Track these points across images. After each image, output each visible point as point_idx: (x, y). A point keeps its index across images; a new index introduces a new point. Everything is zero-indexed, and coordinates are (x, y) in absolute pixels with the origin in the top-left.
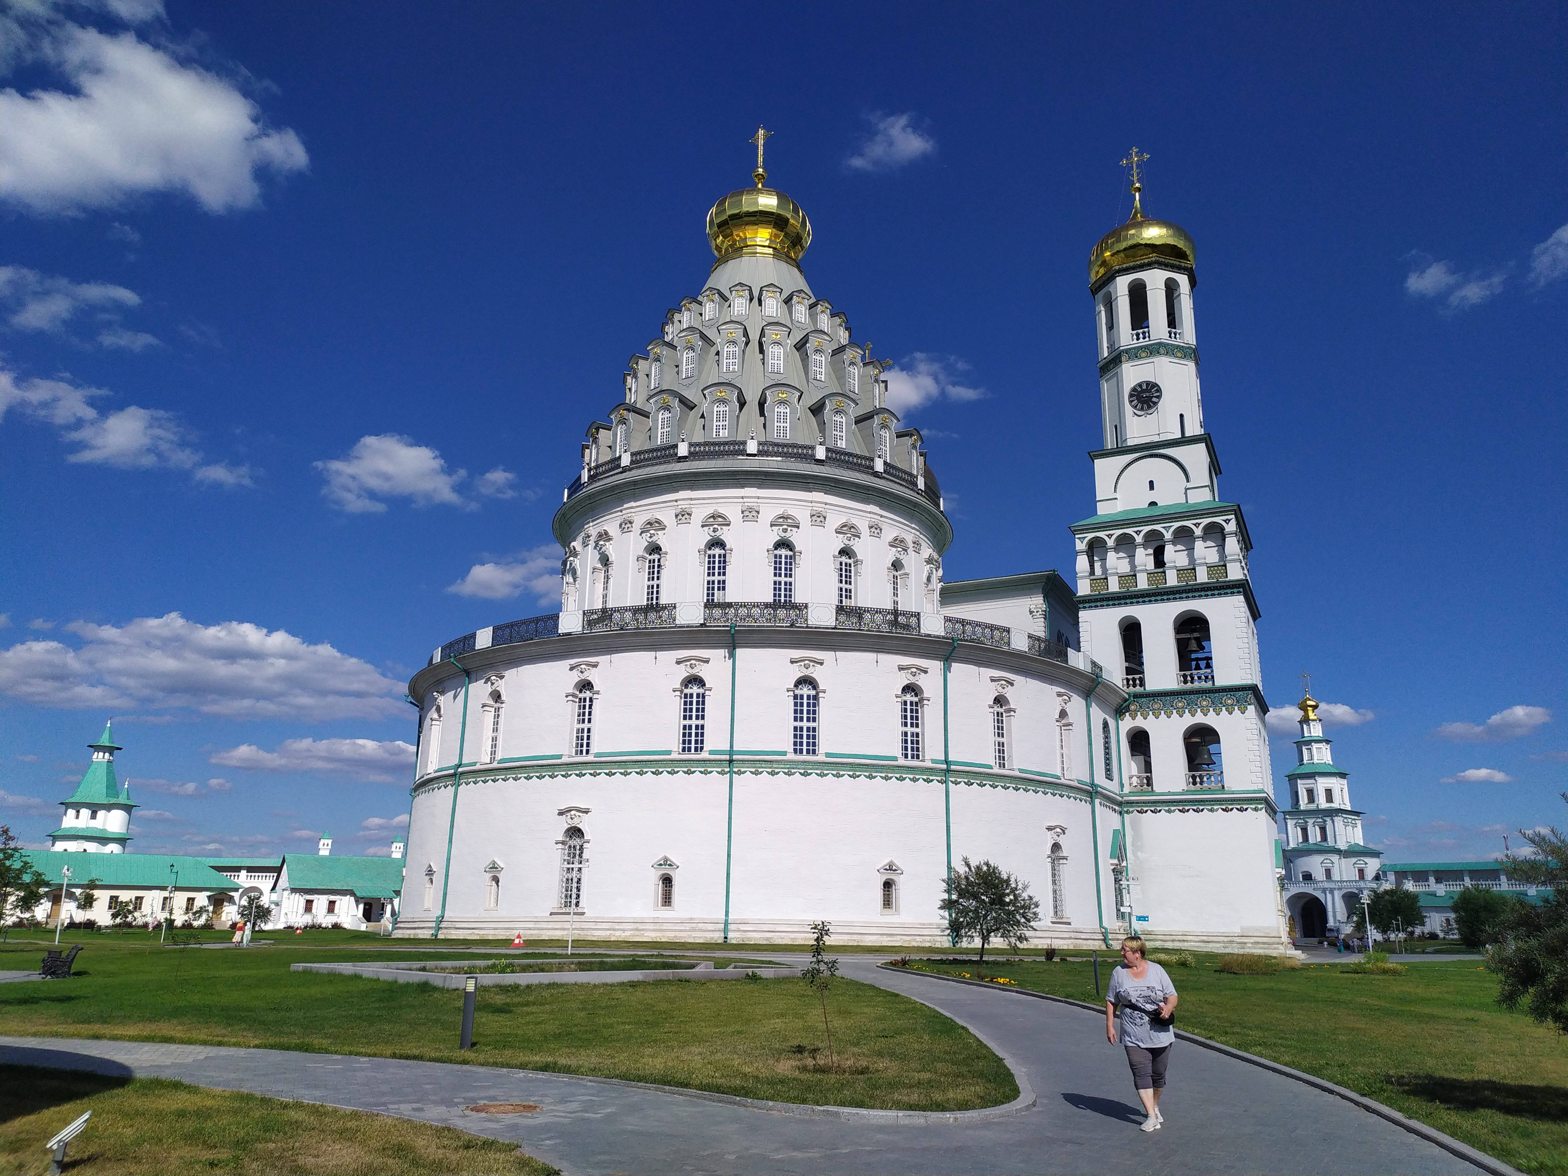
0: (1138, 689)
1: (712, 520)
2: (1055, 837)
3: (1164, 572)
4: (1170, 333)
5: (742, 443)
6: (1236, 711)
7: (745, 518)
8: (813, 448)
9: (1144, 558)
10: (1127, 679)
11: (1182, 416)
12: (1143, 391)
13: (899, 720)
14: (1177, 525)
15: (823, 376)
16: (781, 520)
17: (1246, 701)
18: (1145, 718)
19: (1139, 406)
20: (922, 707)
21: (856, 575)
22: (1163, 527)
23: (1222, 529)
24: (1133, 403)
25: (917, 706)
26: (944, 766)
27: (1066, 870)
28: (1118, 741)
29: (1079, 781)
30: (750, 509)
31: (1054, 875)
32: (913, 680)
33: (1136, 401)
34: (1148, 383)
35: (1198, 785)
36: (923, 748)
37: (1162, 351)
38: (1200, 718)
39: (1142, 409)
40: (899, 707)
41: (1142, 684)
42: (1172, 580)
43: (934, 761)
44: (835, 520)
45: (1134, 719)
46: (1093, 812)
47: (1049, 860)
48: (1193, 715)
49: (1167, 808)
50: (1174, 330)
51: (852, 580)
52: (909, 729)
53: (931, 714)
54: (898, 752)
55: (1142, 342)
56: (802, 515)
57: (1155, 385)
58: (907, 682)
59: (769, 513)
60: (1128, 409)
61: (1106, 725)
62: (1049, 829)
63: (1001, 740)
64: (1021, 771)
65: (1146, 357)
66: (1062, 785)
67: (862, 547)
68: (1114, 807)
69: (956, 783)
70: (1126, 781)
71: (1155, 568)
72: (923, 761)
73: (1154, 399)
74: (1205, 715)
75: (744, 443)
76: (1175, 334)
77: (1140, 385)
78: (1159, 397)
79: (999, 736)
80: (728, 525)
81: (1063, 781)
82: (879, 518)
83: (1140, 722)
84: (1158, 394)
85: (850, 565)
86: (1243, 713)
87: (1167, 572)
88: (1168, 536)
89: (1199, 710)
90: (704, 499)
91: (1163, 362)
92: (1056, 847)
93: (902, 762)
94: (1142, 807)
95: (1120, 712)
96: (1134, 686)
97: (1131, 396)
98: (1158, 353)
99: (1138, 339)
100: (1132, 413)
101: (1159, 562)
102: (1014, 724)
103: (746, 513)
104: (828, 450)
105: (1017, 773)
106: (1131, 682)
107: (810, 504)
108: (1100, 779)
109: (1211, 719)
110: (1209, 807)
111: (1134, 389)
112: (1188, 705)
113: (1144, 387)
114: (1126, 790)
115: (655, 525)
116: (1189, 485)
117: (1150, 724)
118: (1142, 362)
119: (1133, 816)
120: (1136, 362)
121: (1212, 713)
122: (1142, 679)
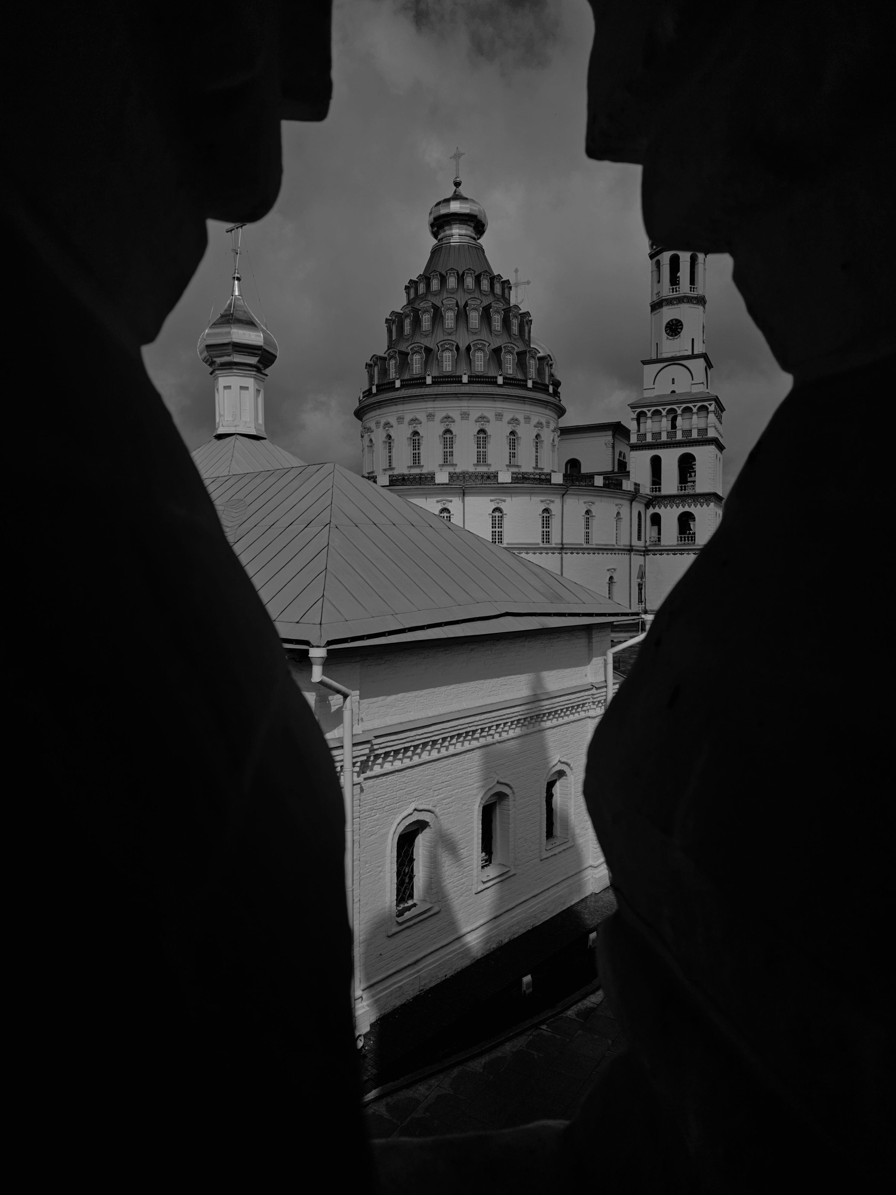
0: (657, 493)
1: (445, 419)
2: (611, 574)
3: (676, 432)
4: (691, 288)
5: (460, 377)
6: (705, 506)
7: (462, 418)
8: (496, 378)
9: (665, 423)
10: (652, 488)
11: (693, 340)
12: (673, 324)
13: (540, 525)
14: (684, 406)
15: (499, 328)
16: (480, 419)
17: (710, 501)
18: (660, 508)
19: (670, 333)
20: (552, 518)
21: (517, 445)
22: (678, 407)
23: (707, 408)
24: (667, 332)
25: (549, 518)
26: (560, 546)
27: (615, 588)
28: (646, 520)
29: (624, 546)
30: (465, 413)
31: (609, 590)
32: (547, 506)
33: (669, 331)
34: (676, 320)
35: (683, 541)
36: (551, 538)
37: (685, 300)
38: (687, 509)
39: (672, 336)
40: (541, 519)
41: (660, 491)
42: (679, 436)
43: (556, 544)
44: (507, 417)
45: (654, 508)
46: (630, 558)
47: (608, 584)
48: (684, 507)
49: (667, 553)
50: (693, 286)
51: (516, 447)
52: (545, 530)
53: (555, 523)
54: (540, 541)
55: (675, 295)
56: (491, 415)
57: (680, 321)
58: (544, 508)
59: (474, 415)
60: (664, 336)
61: (639, 514)
62: (608, 570)
63: (588, 530)
64: (596, 545)
65: (677, 304)
66: (616, 549)
67: (520, 431)
68: (641, 553)
69: (566, 553)
70: (648, 539)
71: (672, 429)
72: (551, 544)
73: (679, 330)
74: (690, 507)
75: (461, 377)
76: (694, 288)
77: (672, 321)
78: (681, 329)
79: (587, 529)
80: (454, 422)
81: (616, 547)
82: (529, 412)
83: (657, 510)
84: (681, 327)
85: (515, 439)
86: (708, 506)
87: (677, 432)
88: (679, 412)
89: (687, 505)
90: (440, 408)
91: (685, 307)
92: (611, 578)
93: (541, 545)
94: (655, 552)
95: (647, 506)
96: (656, 491)
97: (666, 327)
98: (683, 302)
99: (673, 292)
100: (666, 338)
101: (674, 426)
102: (595, 523)
103: (463, 416)
104: (504, 378)
105: (594, 546)
106: (654, 490)
107: (495, 409)
108: (635, 542)
109: (692, 509)
110: (687, 552)
111: (668, 323)
112: (682, 502)
113: (674, 322)
114: (648, 544)
115: (414, 421)
116: (693, 382)
117: (661, 511)
118: (673, 307)
119: (650, 557)
120: (670, 307)
121: (693, 506)
122: (660, 488)
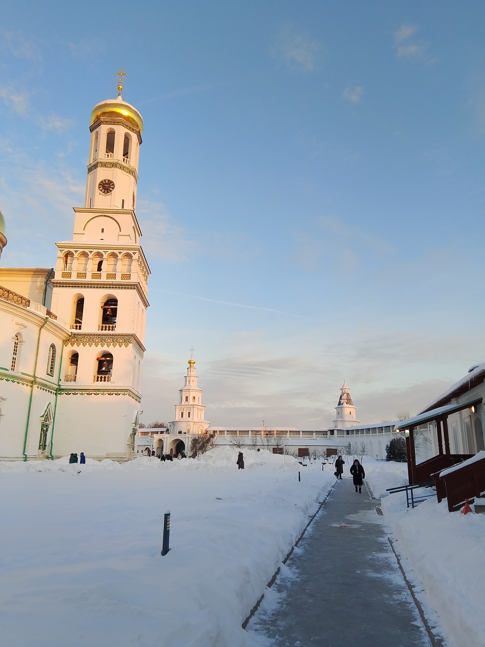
0: (78, 331)
3: (101, 274)
4: (124, 159)
6: (123, 346)
9: (92, 266)
10: (73, 325)
11: (123, 199)
12: (106, 184)
14: (111, 251)
17: (129, 341)
18: (78, 346)
19: (103, 190)
22: (104, 252)
23: (131, 256)
24: (100, 189)
28: (61, 356)
33: (102, 188)
34: (109, 180)
37: (118, 166)
38: (106, 348)
39: (104, 192)
41: (80, 329)
42: (104, 279)
45: (72, 346)
46: (32, 392)
48: (103, 347)
49: (81, 393)
50: (126, 159)
55: (109, 160)
57: (112, 182)
60: (97, 191)
61: (53, 347)
65: (110, 167)
66: (9, 375)
68: (52, 391)
70: (62, 378)
71: (98, 271)
73: (111, 189)
74: (109, 347)
76: (126, 161)
77: (105, 180)
78: (113, 188)
81: (11, 373)
83: (76, 348)
84: (113, 187)
86: (126, 347)
88: (106, 256)
89: (106, 344)
91: (118, 171)
94: (68, 392)
95: (64, 342)
96: (76, 329)
97: (100, 184)
98: (116, 166)
99: (108, 157)
100: (99, 193)
101: (99, 269)
106: (75, 327)
109: (110, 349)
110: (102, 393)
111: (102, 182)
112: (101, 341)
113: (107, 182)
114: (62, 382)
116: (121, 234)
117: (80, 349)
118: (107, 169)
119: (62, 398)
120: (104, 168)
121: (112, 346)
122: (80, 326)
